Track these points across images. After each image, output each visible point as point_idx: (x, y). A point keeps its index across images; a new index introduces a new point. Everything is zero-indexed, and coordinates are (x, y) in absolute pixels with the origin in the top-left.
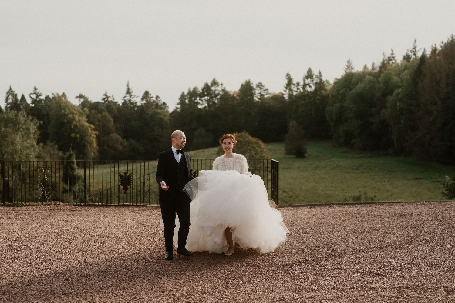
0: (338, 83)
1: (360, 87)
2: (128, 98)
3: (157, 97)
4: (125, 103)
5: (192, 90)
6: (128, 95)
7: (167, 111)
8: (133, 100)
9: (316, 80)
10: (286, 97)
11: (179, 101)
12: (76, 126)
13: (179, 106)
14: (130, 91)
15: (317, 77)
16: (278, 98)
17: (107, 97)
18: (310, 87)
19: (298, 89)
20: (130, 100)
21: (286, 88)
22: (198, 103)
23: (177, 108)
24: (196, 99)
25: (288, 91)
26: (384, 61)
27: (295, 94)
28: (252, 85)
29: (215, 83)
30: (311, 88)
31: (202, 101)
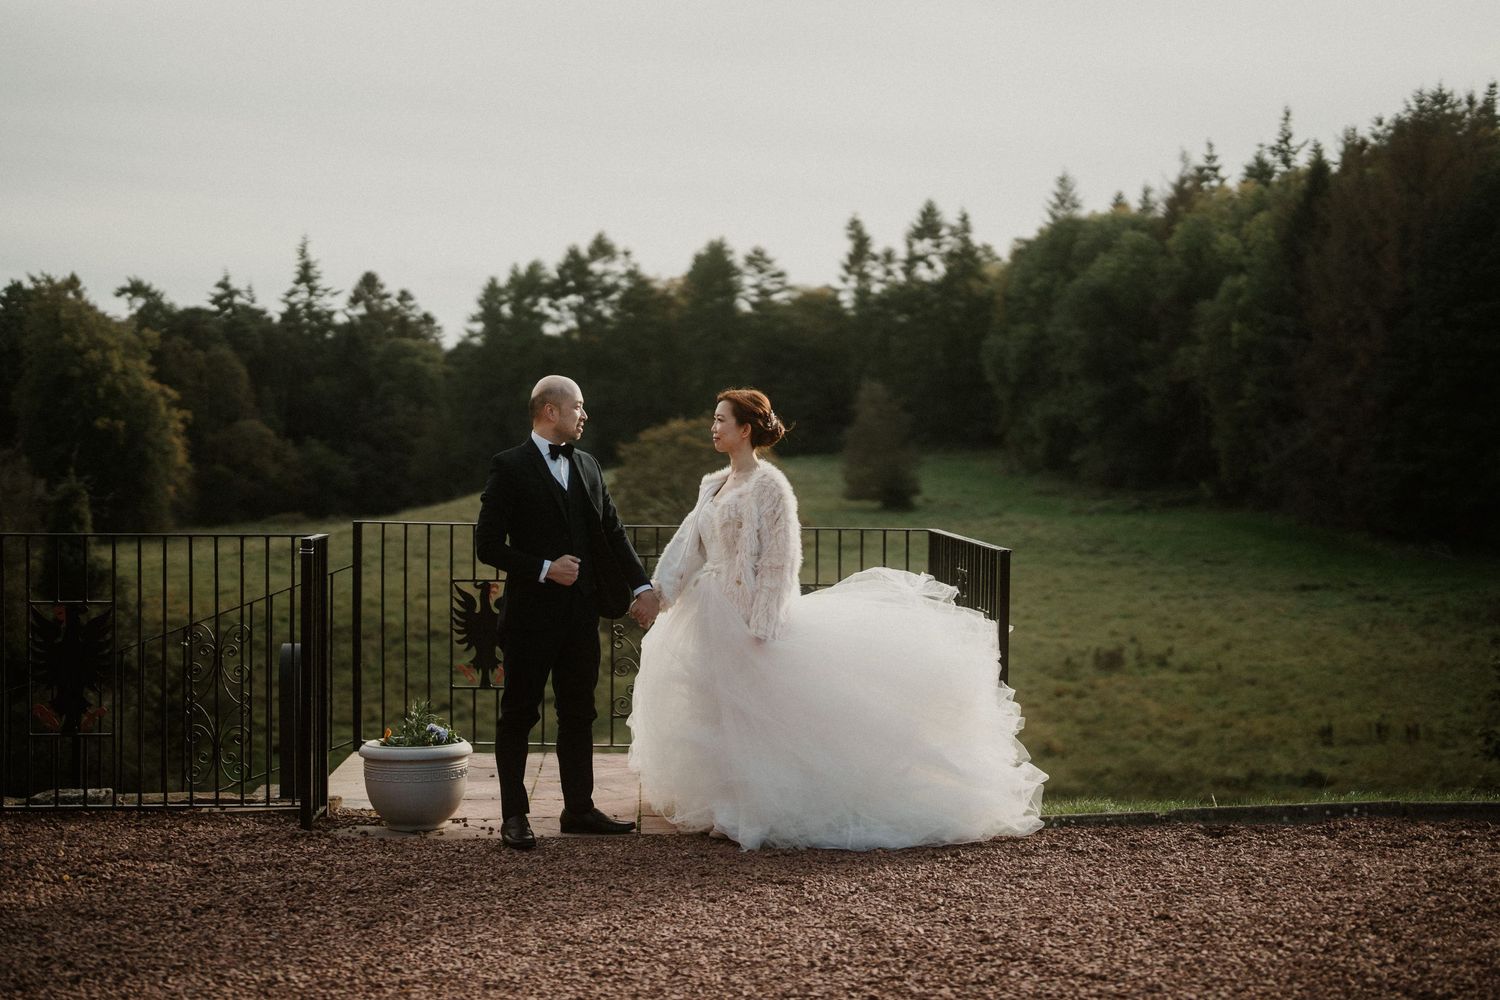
0: (1024, 253)
1: (1103, 267)
2: (302, 296)
3: (404, 296)
4: (291, 314)
5: (523, 270)
6: (303, 287)
7: (437, 346)
8: (322, 303)
9: (950, 244)
10: (847, 299)
11: (477, 310)
12: (113, 392)
13: (479, 327)
14: (312, 273)
15: (954, 232)
16: (819, 304)
17: (232, 293)
18: (930, 266)
19: (889, 273)
21: (847, 268)
22: (544, 318)
23: (472, 334)
24: (535, 303)
25: (853, 282)
26: (1183, 180)
27: (876, 288)
28: (730, 258)
29: (601, 248)
30: (932, 272)
31: (558, 309)
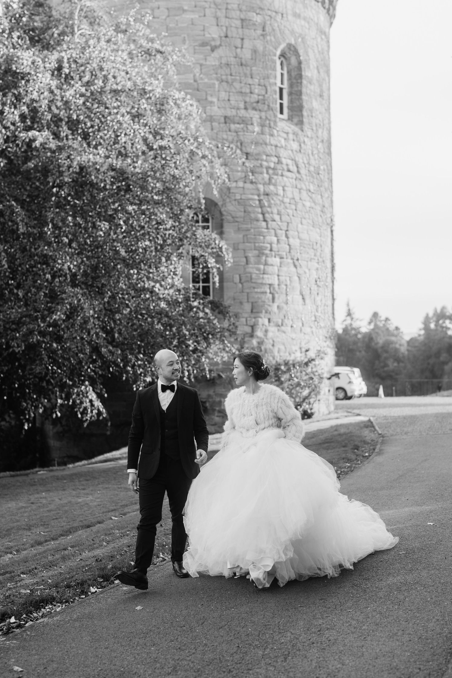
20: (351, 325)
